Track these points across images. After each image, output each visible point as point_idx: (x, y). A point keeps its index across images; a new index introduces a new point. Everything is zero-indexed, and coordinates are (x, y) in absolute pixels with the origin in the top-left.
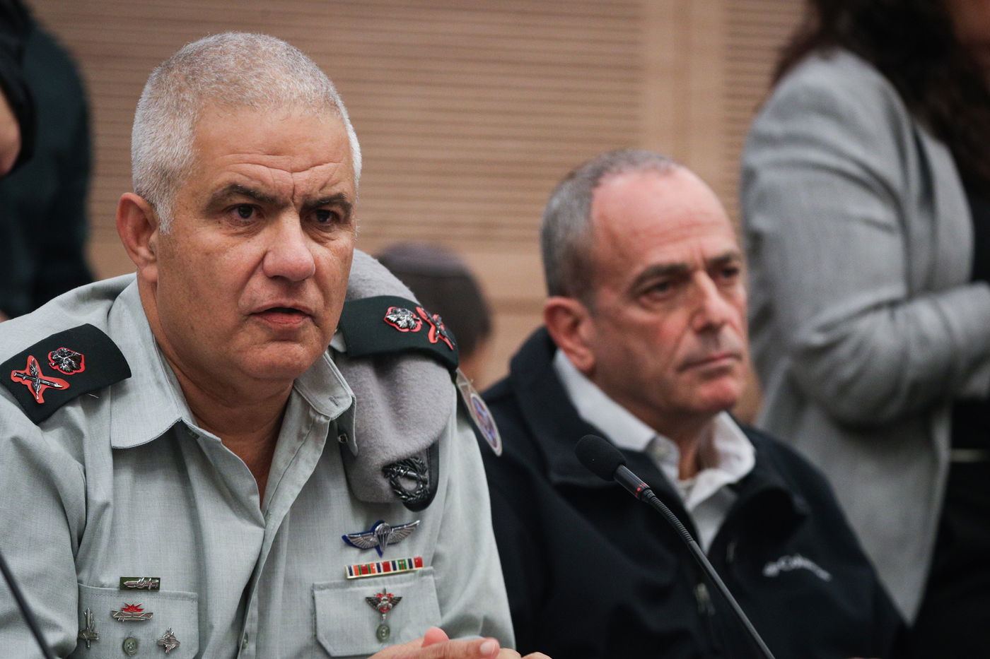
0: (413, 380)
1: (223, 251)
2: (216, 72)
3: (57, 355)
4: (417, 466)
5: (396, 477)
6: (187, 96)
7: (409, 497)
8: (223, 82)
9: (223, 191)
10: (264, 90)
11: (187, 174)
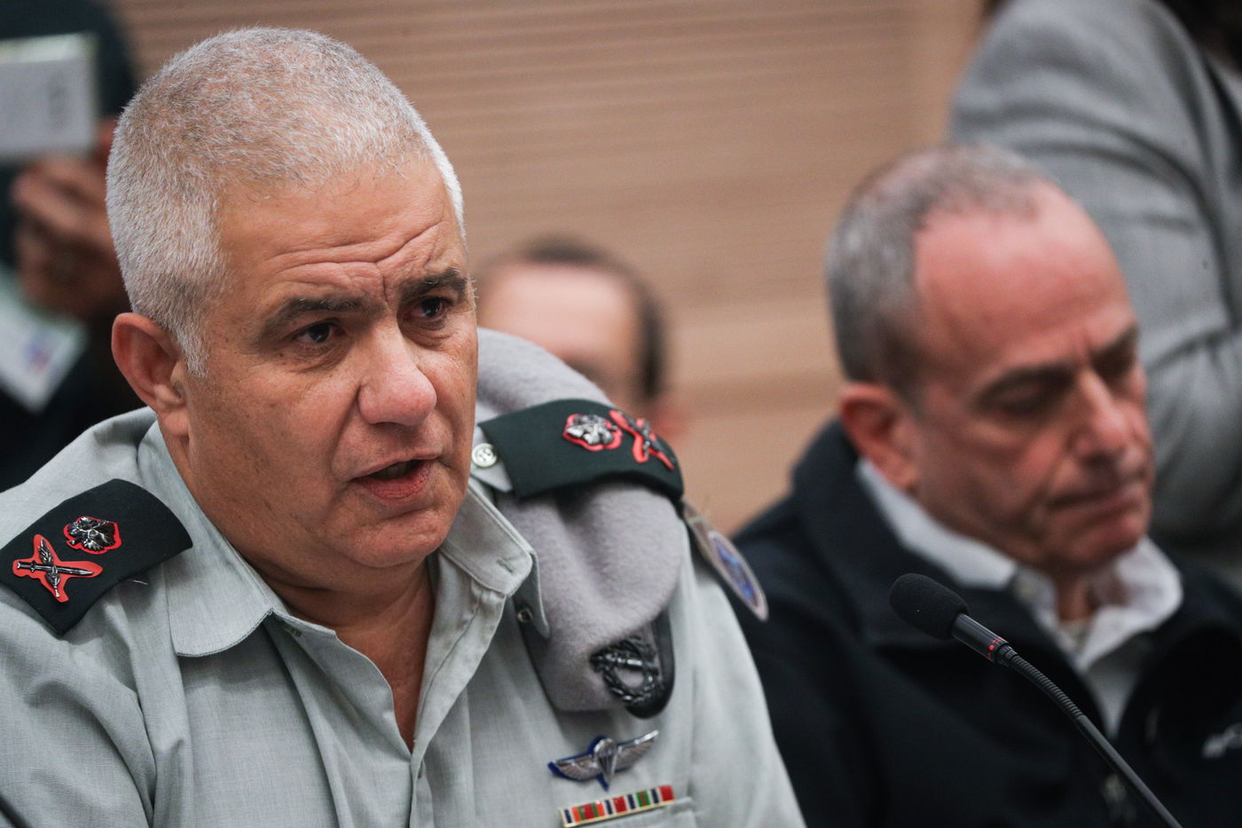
0: (619, 521)
1: (294, 398)
2: (230, 126)
3: (76, 528)
4: (641, 649)
5: (612, 669)
6: (192, 169)
7: (634, 696)
8: (245, 144)
9: (280, 313)
10: (311, 150)
11: (218, 291)
